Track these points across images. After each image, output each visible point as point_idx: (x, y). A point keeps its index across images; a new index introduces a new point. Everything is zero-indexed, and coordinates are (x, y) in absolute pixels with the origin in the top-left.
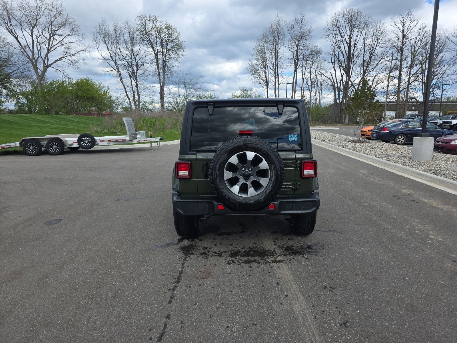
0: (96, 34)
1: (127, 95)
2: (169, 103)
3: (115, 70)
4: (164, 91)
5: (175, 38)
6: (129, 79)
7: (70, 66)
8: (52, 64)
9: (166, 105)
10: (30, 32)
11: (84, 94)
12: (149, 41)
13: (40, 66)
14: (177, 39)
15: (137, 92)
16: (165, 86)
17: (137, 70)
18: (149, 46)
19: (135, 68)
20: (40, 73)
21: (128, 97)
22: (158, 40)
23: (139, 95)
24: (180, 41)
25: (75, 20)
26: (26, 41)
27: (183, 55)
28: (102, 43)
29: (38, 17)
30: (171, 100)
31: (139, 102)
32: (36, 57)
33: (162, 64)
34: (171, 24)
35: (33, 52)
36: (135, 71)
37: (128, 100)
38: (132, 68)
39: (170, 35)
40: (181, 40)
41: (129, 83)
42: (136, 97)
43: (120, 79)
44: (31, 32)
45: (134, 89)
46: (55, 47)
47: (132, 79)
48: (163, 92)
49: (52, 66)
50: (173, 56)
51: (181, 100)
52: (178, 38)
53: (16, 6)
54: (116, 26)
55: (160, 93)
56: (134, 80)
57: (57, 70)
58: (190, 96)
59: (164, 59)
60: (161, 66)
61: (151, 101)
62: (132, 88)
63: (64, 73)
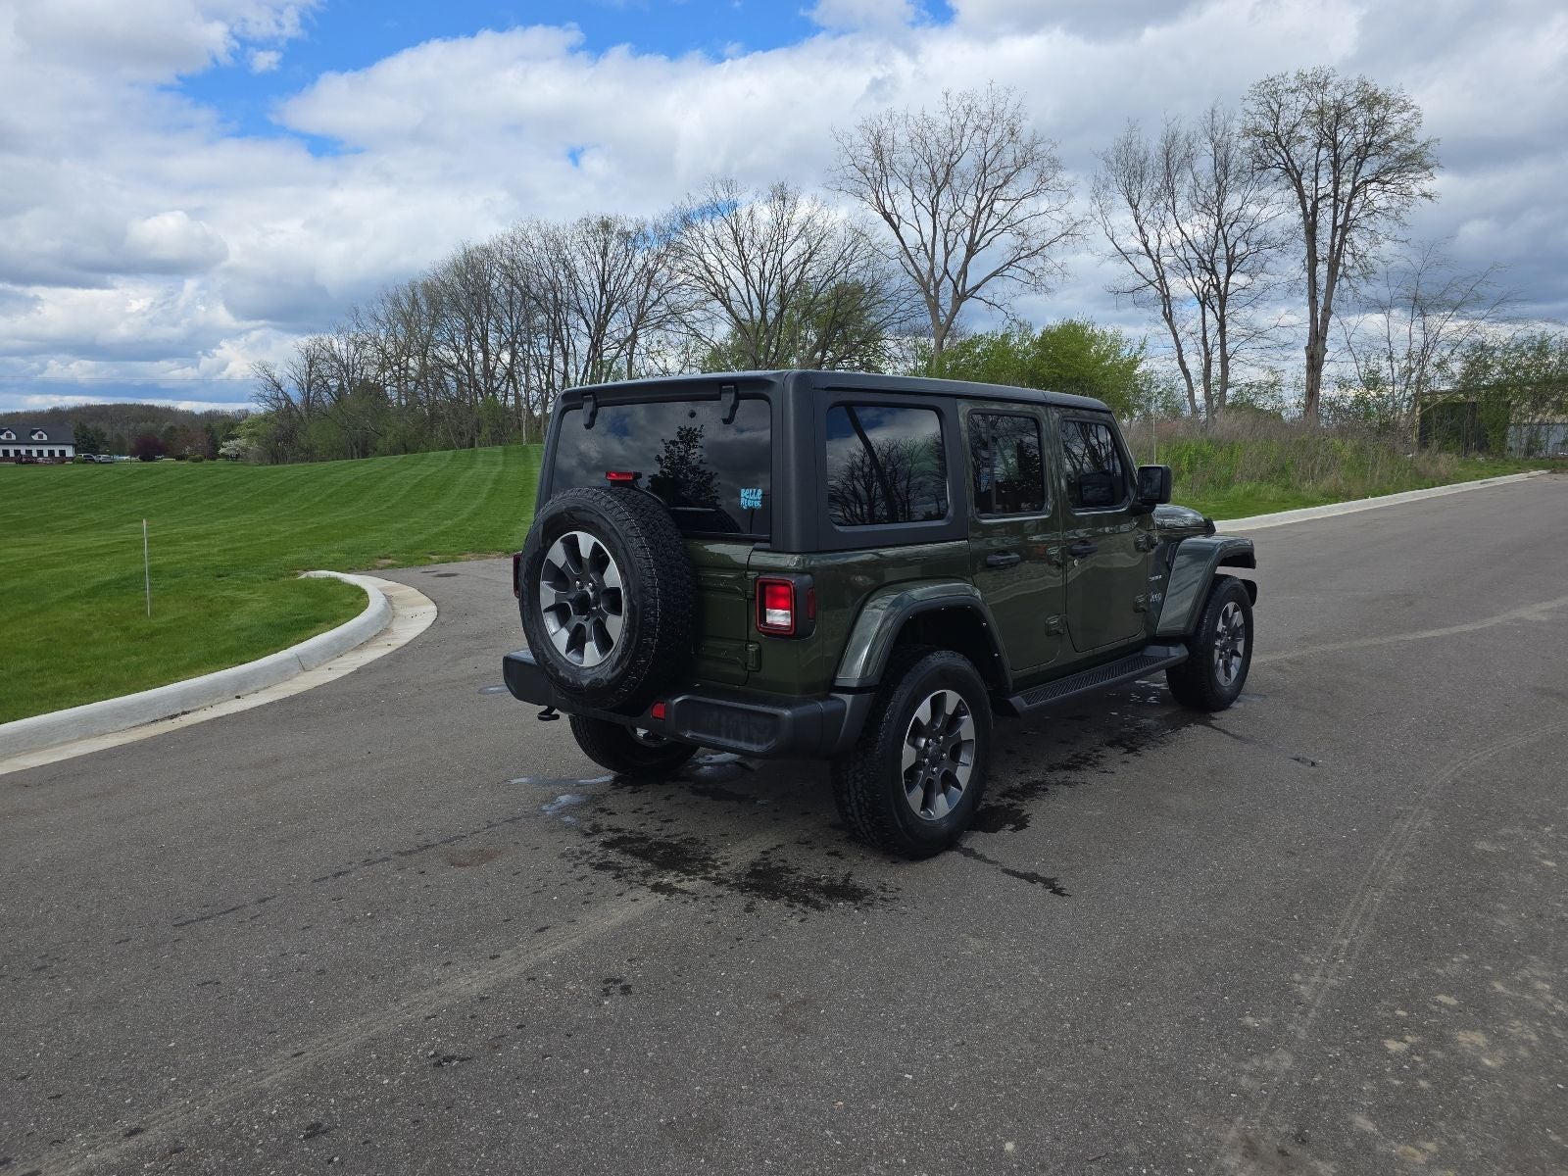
0: (1102, 179)
1: (1182, 363)
2: (1343, 384)
3: (1151, 283)
4: (1324, 339)
5: (1392, 133)
6: (1198, 306)
7: (1026, 288)
8: (977, 287)
9: (1328, 392)
10: (930, 204)
11: (1057, 371)
12: (1286, 164)
13: (946, 299)
14: (1404, 136)
15: (1219, 353)
16: (1333, 321)
17: (1230, 273)
18: (1286, 181)
19: (1222, 268)
20: (943, 319)
21: (1186, 373)
22: (1324, 153)
23: (1225, 359)
24: (1412, 142)
25: (1055, 145)
26: (920, 232)
27: (1424, 195)
28: (1122, 201)
29: (955, 158)
30: (1351, 370)
31: (1225, 384)
32: (939, 273)
33: (1329, 241)
34: (1380, 85)
35: (932, 259)
36: (1222, 279)
37: (1184, 381)
38: (1213, 272)
39: (1376, 127)
40: (1420, 136)
41: (1194, 324)
42: (1216, 370)
43: (1164, 313)
44: (932, 202)
45: (1210, 342)
46: (989, 236)
47: (1207, 309)
48: (1320, 345)
49: (978, 293)
50: (1381, 202)
51: (1396, 371)
52: (1409, 131)
53: (903, 140)
54: (1174, 137)
55: (1306, 348)
56: (1213, 309)
57: (990, 304)
58: (1439, 350)
59: (1340, 221)
60: (1322, 251)
61: (1272, 379)
62: (1204, 338)
63: (1009, 312)
